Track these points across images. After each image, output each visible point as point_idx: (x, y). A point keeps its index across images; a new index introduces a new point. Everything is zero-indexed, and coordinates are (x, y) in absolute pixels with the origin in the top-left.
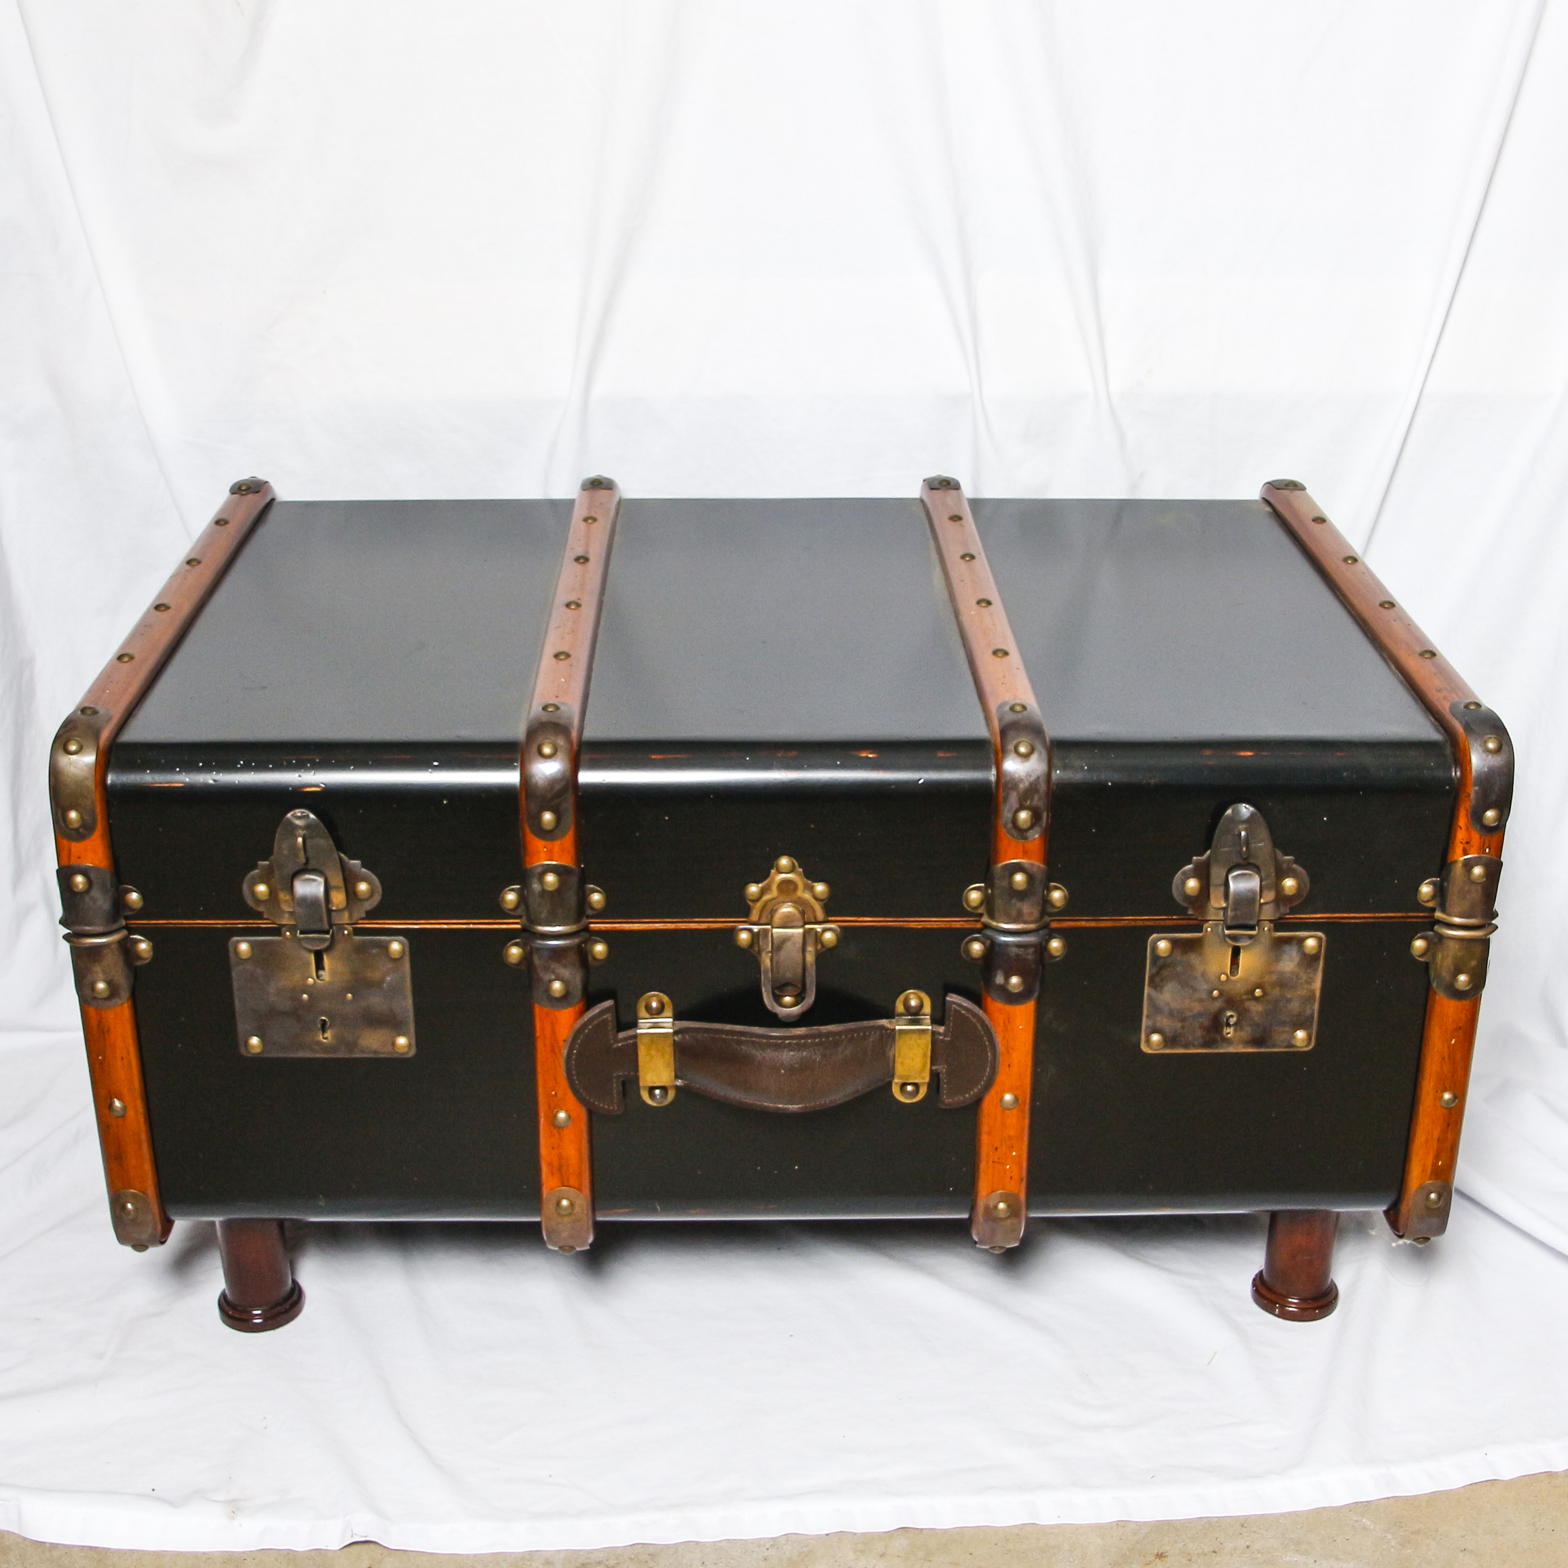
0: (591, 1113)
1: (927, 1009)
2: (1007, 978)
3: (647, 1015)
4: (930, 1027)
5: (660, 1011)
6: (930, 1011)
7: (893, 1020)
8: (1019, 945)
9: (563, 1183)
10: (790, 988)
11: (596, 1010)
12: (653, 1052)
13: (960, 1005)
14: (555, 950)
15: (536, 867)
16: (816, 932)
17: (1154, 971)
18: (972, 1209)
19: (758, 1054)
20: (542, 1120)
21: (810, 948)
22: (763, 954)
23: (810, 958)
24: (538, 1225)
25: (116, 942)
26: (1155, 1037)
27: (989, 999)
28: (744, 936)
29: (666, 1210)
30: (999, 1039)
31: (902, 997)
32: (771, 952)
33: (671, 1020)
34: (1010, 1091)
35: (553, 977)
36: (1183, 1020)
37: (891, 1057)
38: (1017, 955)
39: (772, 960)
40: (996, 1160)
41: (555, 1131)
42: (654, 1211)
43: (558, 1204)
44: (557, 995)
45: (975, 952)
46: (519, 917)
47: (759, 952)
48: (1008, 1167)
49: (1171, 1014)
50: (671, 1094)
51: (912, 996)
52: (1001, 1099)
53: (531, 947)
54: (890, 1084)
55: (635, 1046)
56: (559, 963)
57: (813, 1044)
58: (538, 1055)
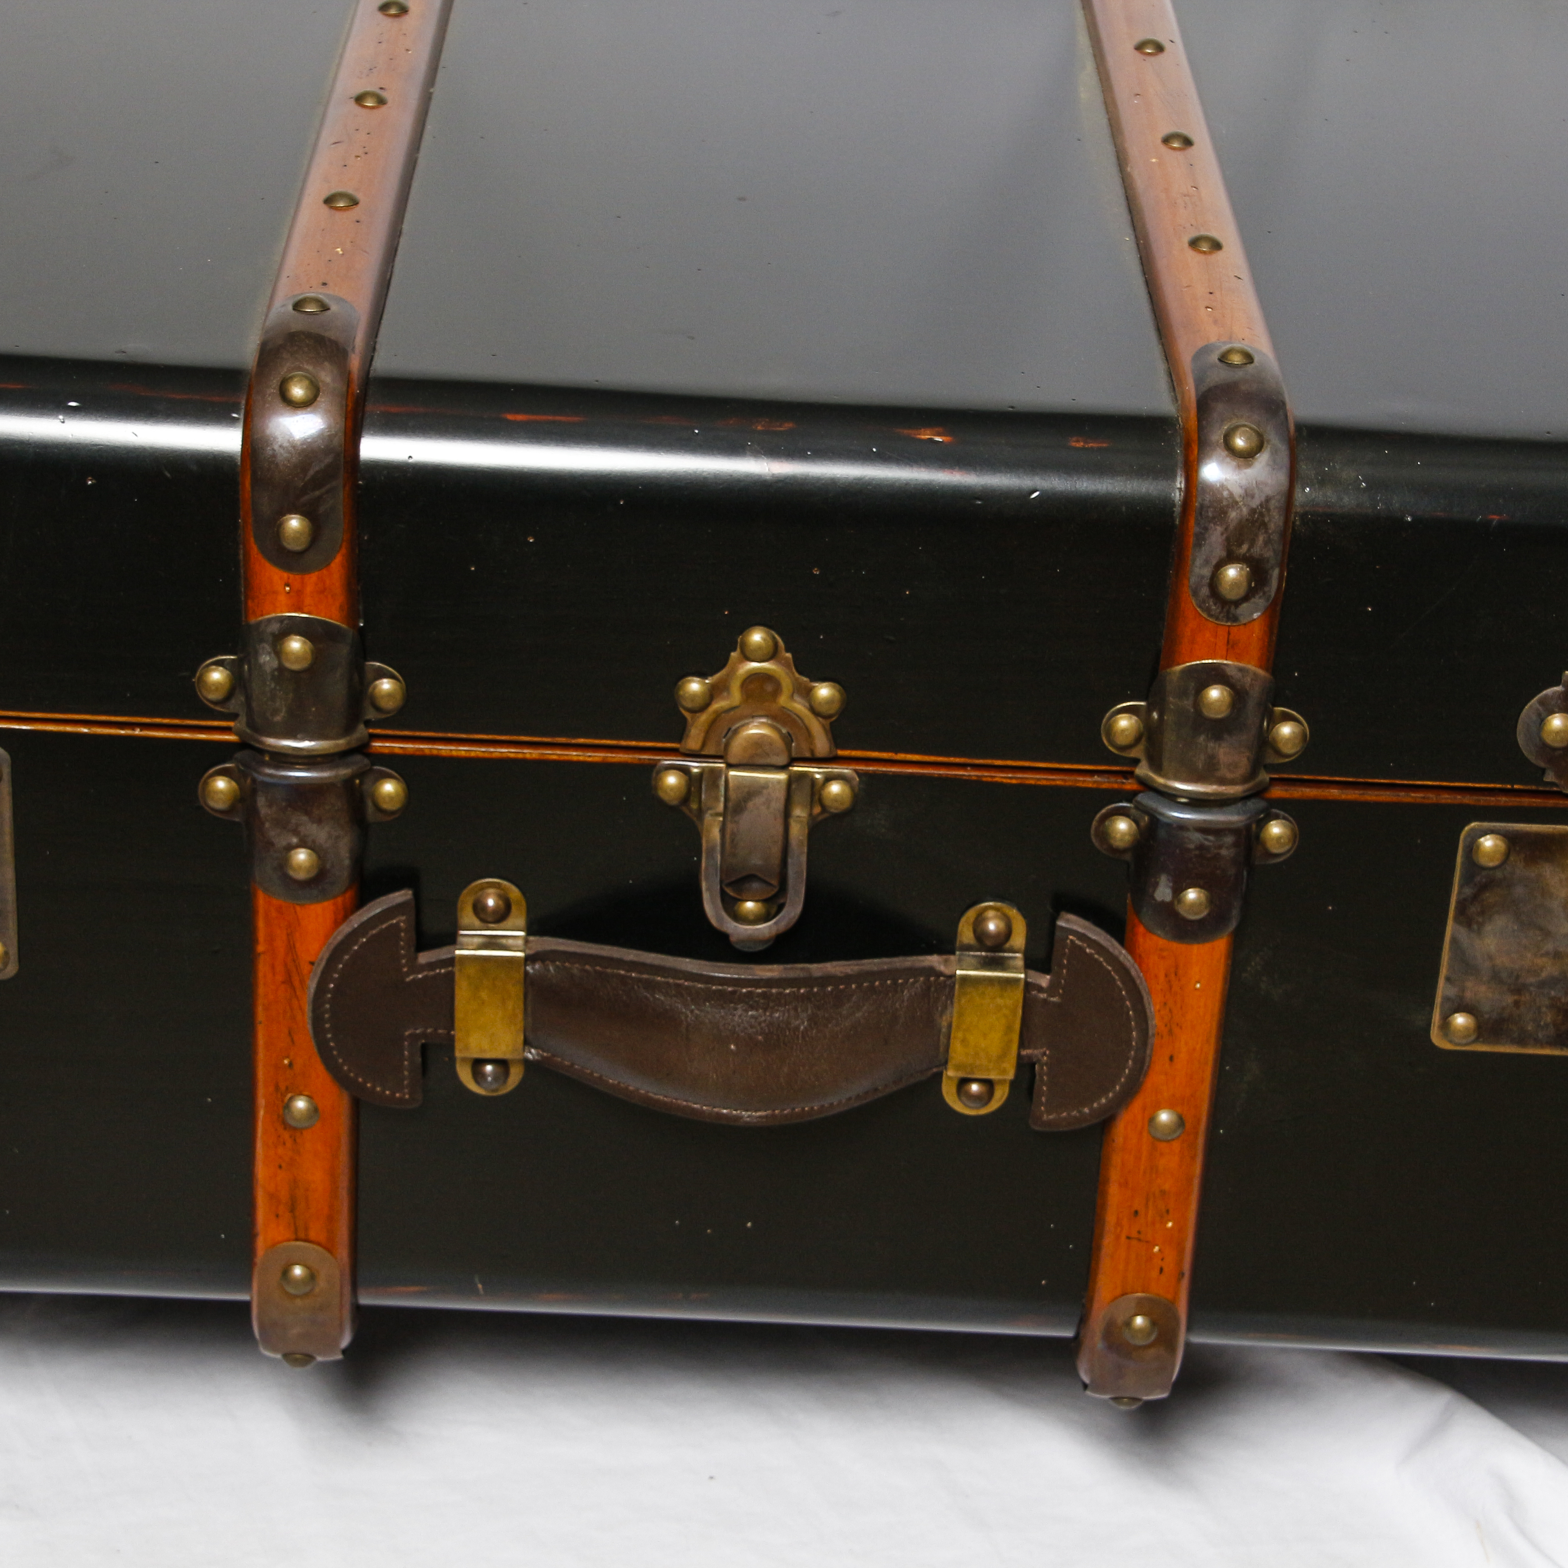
0: (357, 1106)
1: (1019, 939)
2: (1178, 890)
3: (477, 922)
4: (1022, 976)
5: (500, 917)
6: (1024, 942)
7: (952, 957)
8: (1204, 829)
9: (296, 1231)
10: (755, 885)
11: (376, 908)
12: (484, 995)
13: (1082, 937)
14: (300, 789)
15: (269, 621)
16: (813, 781)
17: (1468, 891)
18: (1083, 1321)
19: (689, 1012)
20: (261, 1113)
21: (799, 812)
22: (708, 818)
23: (798, 831)
24: (245, 1306)
26: (1460, 1020)
27: (1141, 929)
28: (671, 780)
29: (492, 1292)
30: (1153, 1007)
31: (971, 914)
32: (724, 814)
33: (522, 934)
34: (1170, 1106)
35: (295, 840)
36: (1518, 989)
37: (944, 1030)
38: (1201, 847)
39: (723, 831)
40: (1134, 1234)
41: (286, 1135)
42: (470, 1292)
43: (286, 1272)
44: (301, 876)
45: (1118, 836)
46: (233, 717)
47: (700, 813)
48: (1156, 1249)
49: (1496, 977)
50: (516, 1075)
51: (991, 913)
52: (1152, 1119)
53: (254, 781)
54: (938, 1077)
55: (449, 980)
56: (307, 813)
57: (795, 997)
58: (261, 990)
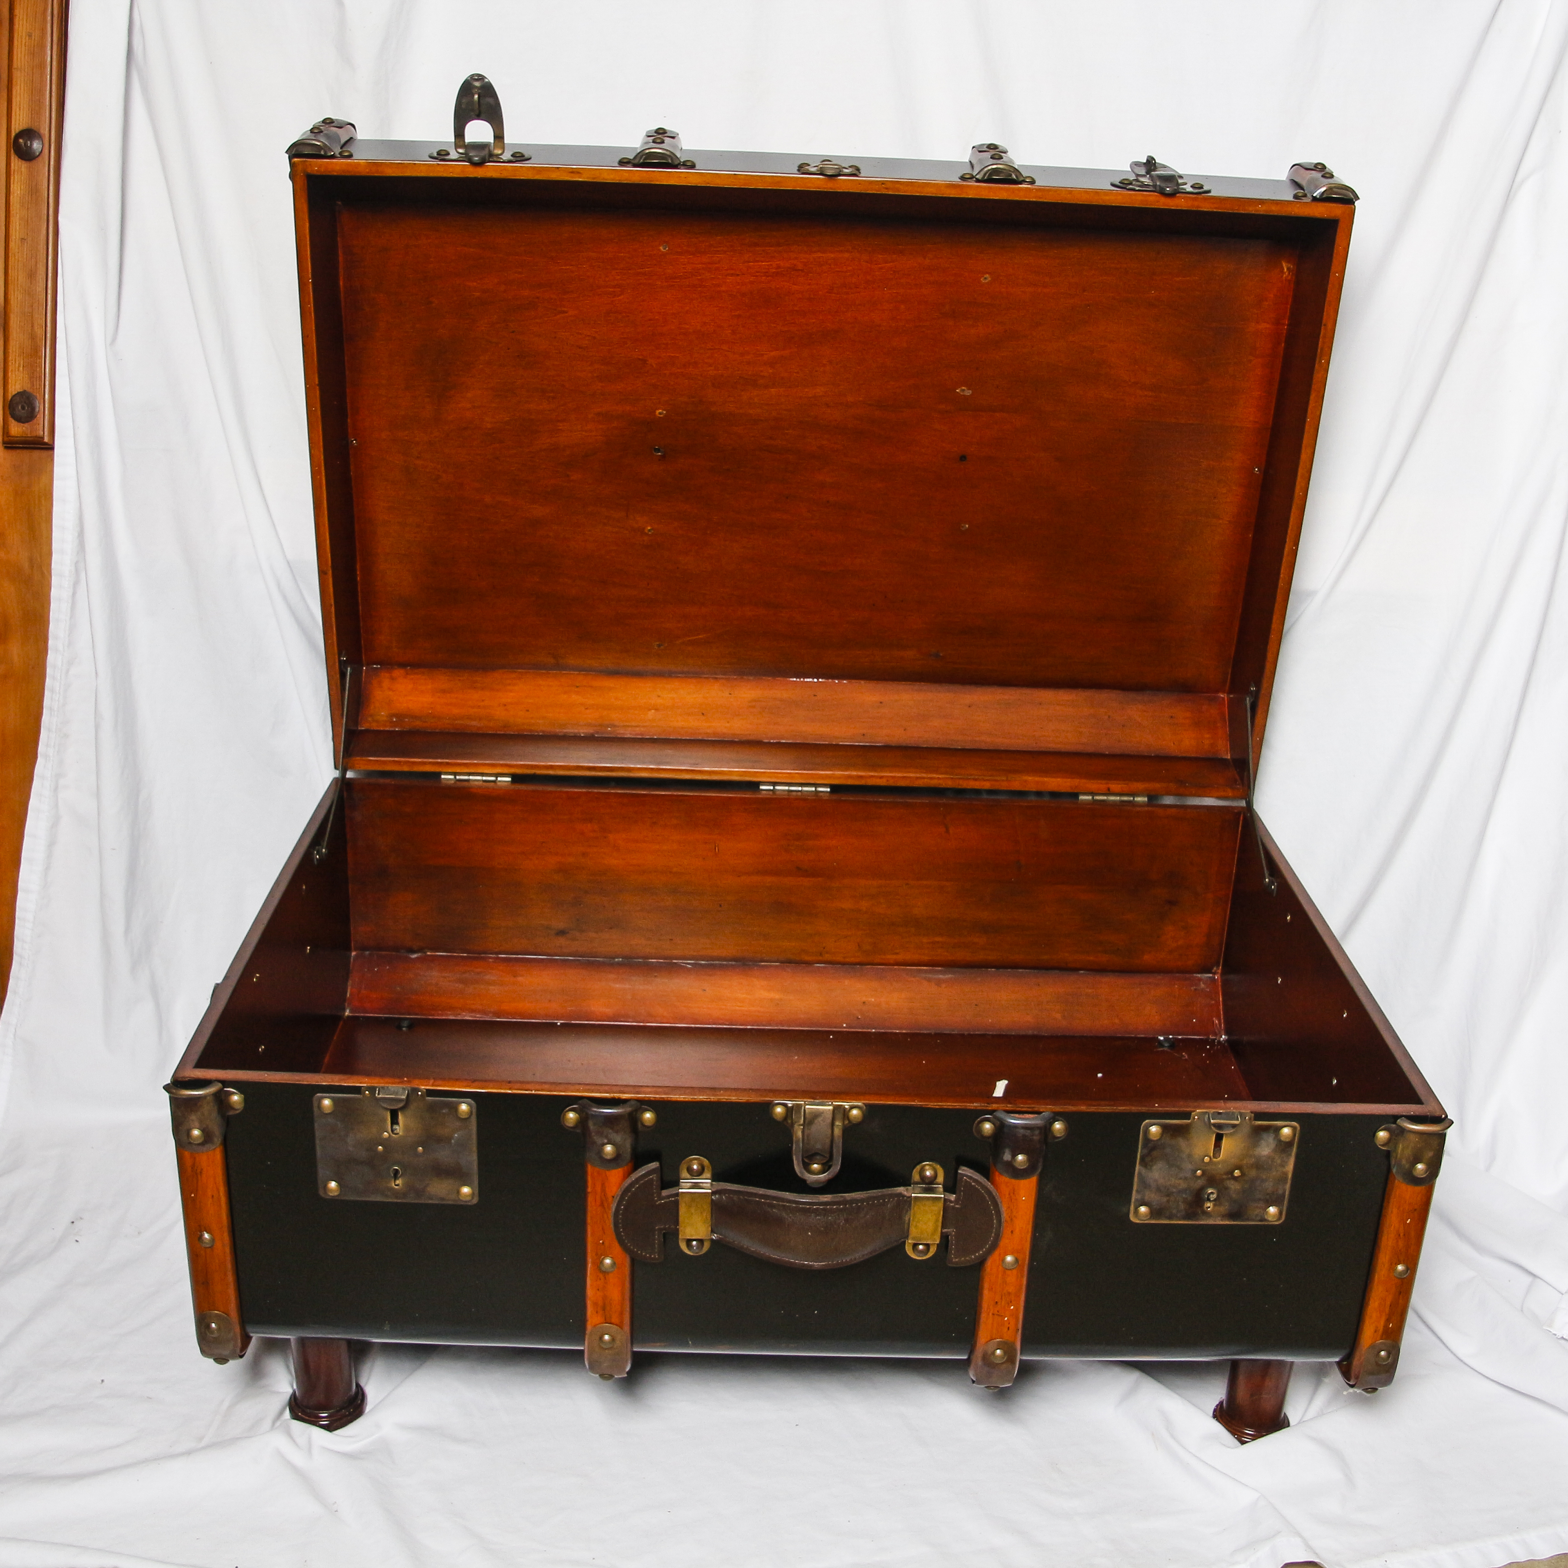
0: (633, 1261)
1: (941, 1178)
2: (1014, 1156)
3: (688, 1176)
4: (943, 1196)
5: (700, 1173)
6: (943, 1180)
7: (909, 1188)
8: (1026, 1127)
9: (605, 1319)
10: (818, 1157)
11: (642, 1171)
12: (693, 1210)
13: (970, 1178)
14: (609, 1117)
16: (845, 1109)
17: (1145, 1151)
18: (971, 1352)
19: (788, 1218)
20: (590, 1265)
21: (838, 1123)
22: (796, 1126)
23: (837, 1132)
24: (581, 1352)
25: (212, 1095)
26: (1143, 1209)
27: (997, 1173)
28: (779, 1110)
29: (695, 1345)
30: (1004, 1209)
31: (918, 1167)
32: (803, 1125)
33: (709, 1181)
34: (1012, 1254)
35: (606, 1141)
36: (1168, 1195)
37: (907, 1222)
38: (1024, 1136)
39: (803, 1132)
40: (996, 1312)
41: (601, 1276)
42: (686, 1345)
43: (601, 1338)
44: (609, 1157)
45: (986, 1131)
47: (792, 1125)
48: (1006, 1319)
49: (1158, 1189)
50: (707, 1246)
51: (927, 1167)
52: (1003, 1260)
53: (587, 1114)
54: (904, 1243)
55: (676, 1204)
56: (612, 1128)
57: (838, 1210)
58: (589, 1208)
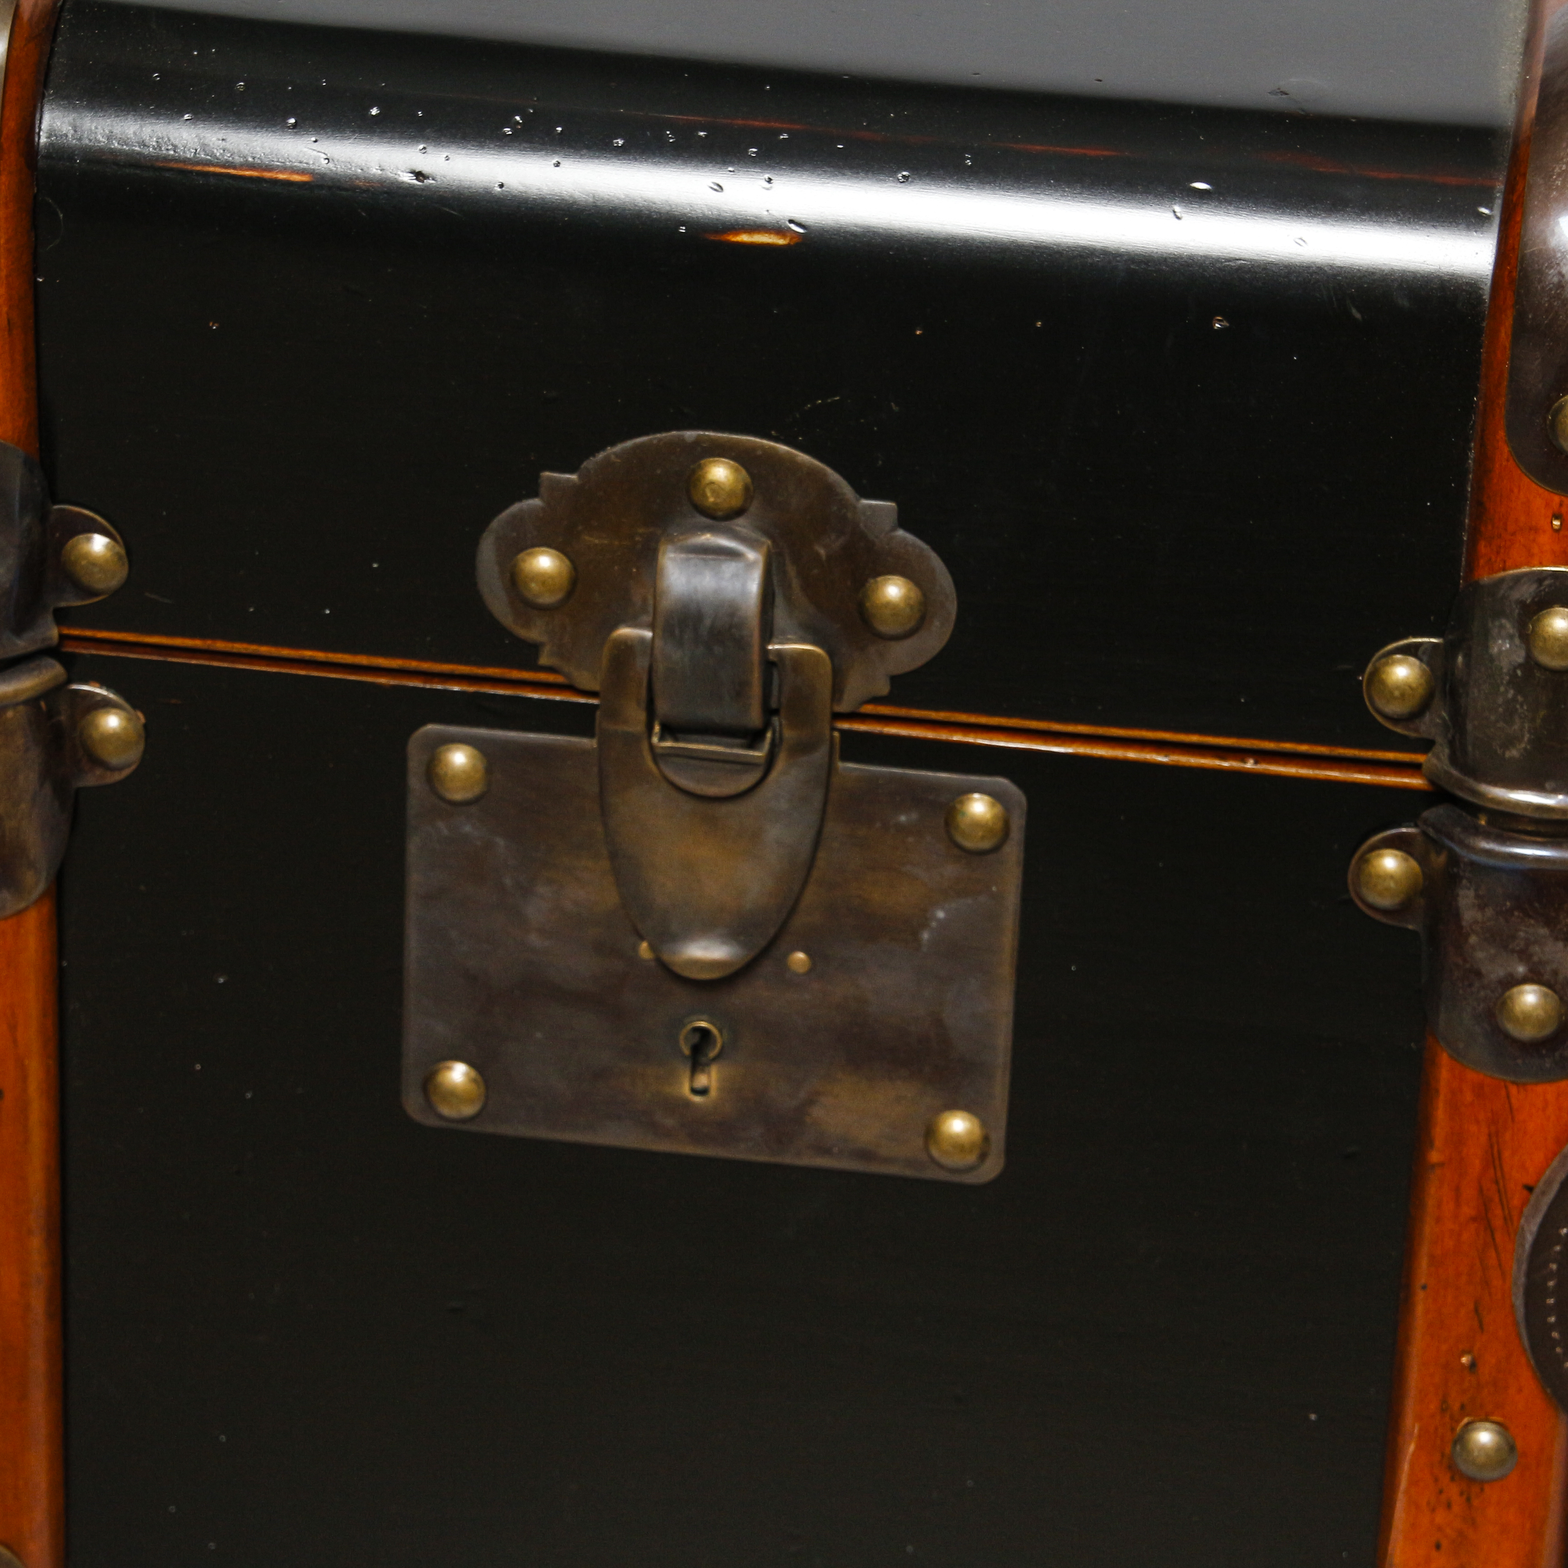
15: (1518, 579)
20: (1410, 1446)
25: (26, 702)
35: (1521, 969)
41: (1453, 1491)
44: (1527, 1033)
46: (1426, 746)
53: (1454, 860)
56: (1549, 923)
58: (1428, 1229)
